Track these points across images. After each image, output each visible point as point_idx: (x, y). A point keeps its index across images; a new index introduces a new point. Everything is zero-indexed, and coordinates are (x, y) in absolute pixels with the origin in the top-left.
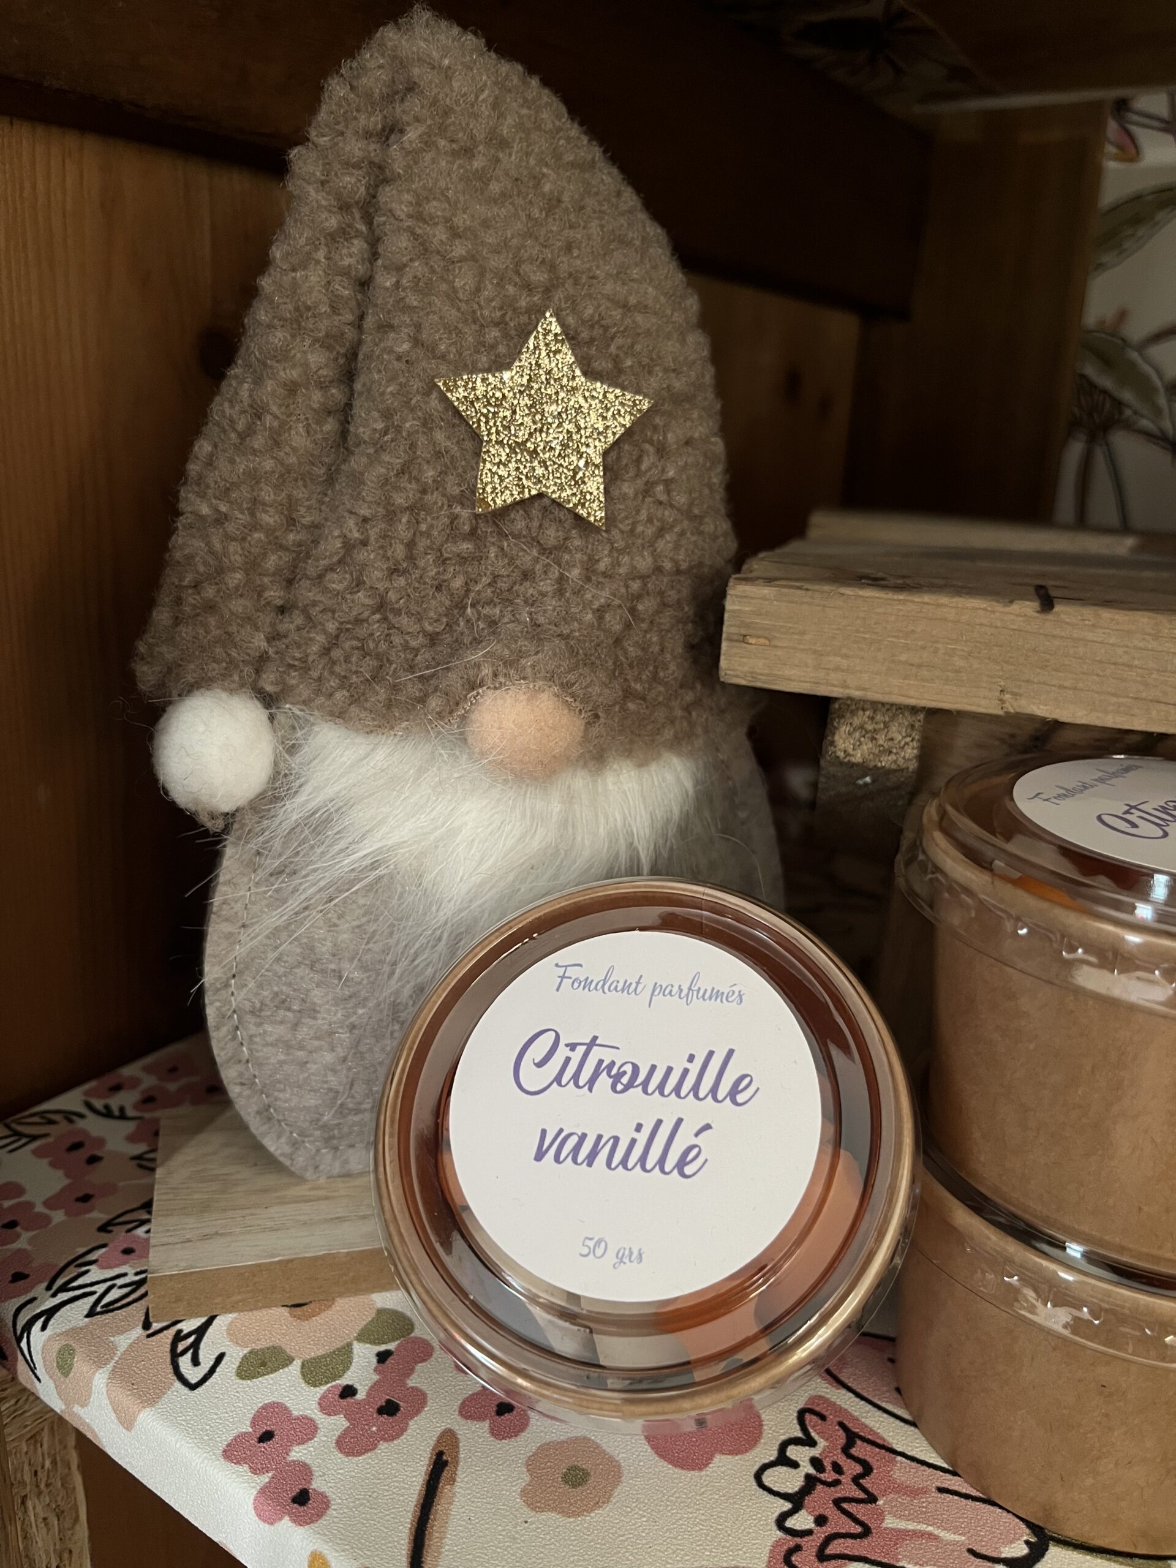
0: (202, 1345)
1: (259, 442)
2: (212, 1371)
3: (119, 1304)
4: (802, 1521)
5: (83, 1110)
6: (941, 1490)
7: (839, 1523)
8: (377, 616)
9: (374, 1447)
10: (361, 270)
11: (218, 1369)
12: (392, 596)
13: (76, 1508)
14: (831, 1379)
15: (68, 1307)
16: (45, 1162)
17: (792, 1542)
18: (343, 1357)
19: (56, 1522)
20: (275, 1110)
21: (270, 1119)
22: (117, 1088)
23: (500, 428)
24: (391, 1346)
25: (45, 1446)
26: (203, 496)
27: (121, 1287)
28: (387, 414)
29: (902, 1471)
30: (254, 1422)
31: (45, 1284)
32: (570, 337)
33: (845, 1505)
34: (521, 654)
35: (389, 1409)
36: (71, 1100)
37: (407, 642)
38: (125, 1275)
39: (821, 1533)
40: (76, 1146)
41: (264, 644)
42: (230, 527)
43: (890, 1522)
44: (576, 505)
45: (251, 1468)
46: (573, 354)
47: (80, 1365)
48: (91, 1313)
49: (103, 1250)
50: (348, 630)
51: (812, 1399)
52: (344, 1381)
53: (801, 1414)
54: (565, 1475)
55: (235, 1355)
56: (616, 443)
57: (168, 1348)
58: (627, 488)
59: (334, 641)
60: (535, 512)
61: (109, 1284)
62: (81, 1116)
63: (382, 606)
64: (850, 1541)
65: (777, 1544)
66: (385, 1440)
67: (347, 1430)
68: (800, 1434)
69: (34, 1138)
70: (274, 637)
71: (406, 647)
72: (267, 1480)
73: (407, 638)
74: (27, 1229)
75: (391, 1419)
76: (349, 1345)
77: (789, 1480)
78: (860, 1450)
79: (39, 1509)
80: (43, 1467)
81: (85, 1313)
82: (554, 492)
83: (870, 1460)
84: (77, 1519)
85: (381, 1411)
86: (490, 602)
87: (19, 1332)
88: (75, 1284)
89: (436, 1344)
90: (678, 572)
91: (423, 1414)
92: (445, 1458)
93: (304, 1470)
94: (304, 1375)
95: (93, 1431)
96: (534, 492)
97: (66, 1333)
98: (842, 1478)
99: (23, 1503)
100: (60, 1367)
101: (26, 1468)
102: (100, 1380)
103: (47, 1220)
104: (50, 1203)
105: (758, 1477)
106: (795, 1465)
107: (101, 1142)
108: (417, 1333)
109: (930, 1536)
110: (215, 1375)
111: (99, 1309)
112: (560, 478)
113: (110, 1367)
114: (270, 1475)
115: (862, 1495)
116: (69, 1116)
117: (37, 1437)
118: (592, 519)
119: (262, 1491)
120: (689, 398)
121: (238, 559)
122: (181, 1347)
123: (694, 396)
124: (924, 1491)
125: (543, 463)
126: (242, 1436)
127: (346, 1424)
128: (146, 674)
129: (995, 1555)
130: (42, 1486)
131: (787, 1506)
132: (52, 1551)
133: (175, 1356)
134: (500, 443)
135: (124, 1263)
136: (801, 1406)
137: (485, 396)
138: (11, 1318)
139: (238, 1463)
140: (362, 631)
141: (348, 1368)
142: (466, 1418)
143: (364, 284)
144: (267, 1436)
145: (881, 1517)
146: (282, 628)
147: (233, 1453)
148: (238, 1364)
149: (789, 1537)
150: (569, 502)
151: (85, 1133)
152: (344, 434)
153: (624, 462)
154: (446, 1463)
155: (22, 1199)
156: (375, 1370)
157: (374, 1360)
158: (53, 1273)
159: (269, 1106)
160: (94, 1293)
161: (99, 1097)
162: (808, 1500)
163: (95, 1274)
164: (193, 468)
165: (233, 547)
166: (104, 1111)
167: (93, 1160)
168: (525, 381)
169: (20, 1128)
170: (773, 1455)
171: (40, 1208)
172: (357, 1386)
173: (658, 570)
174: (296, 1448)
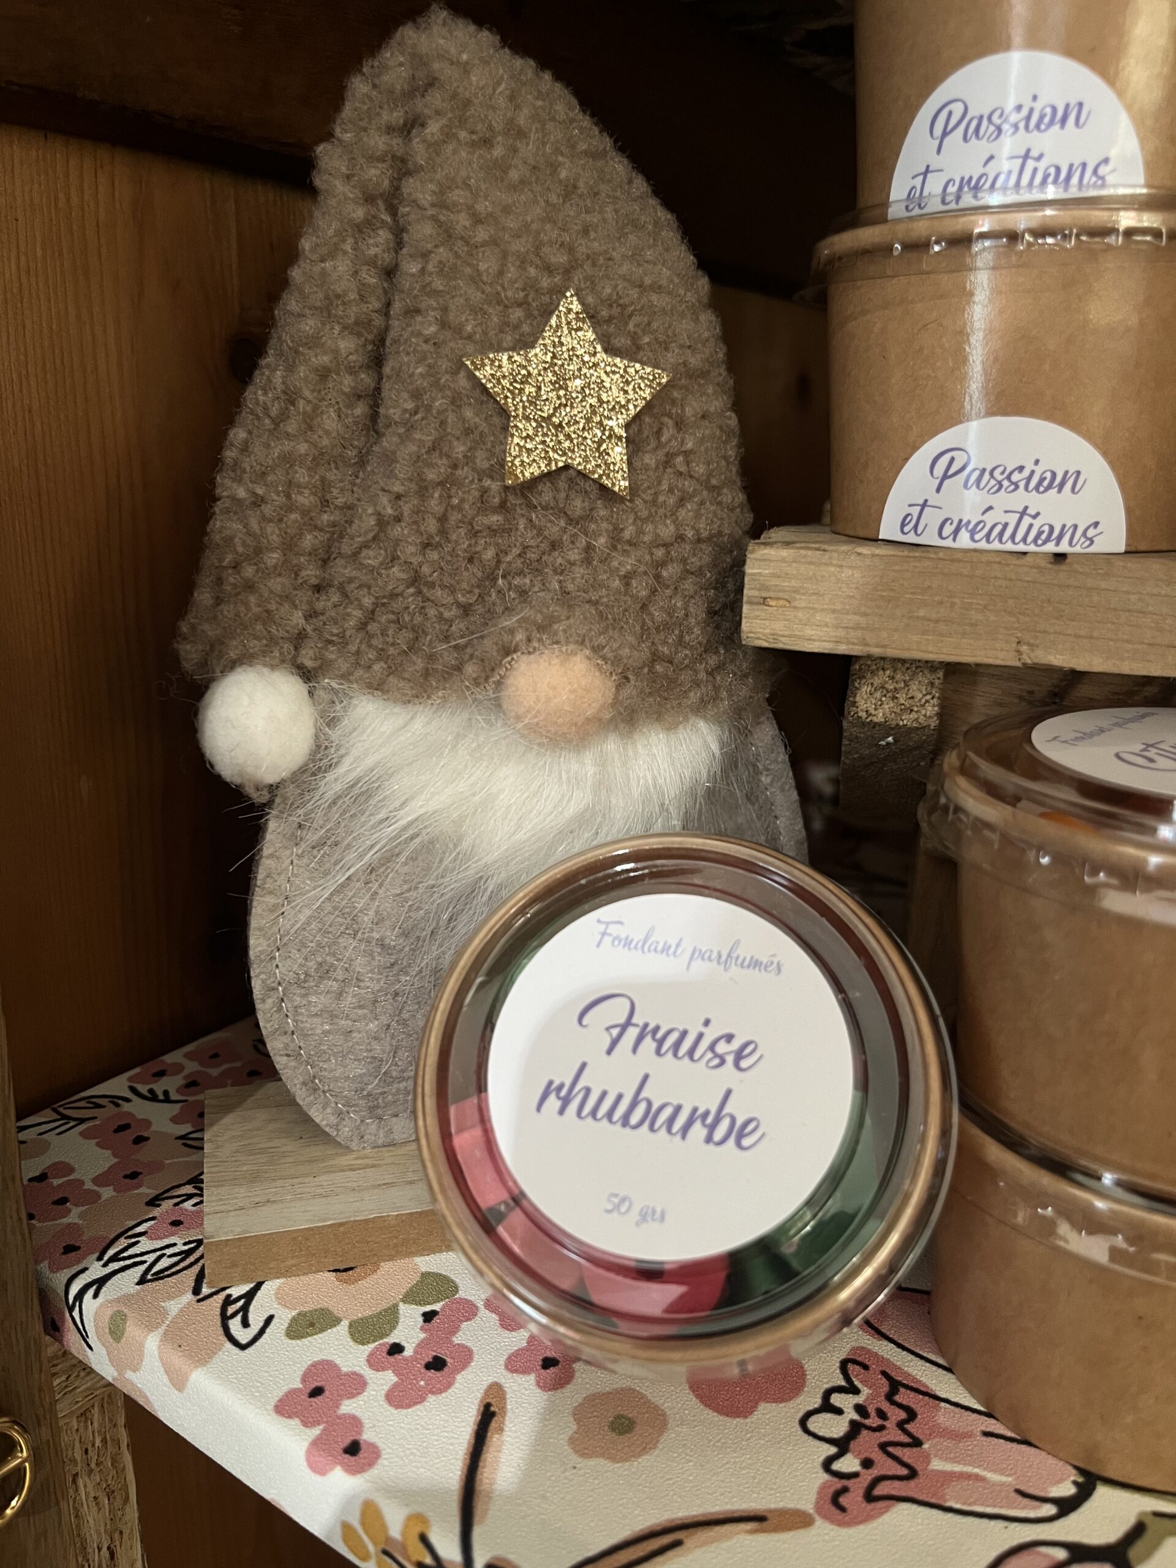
0: (252, 1308)
1: (292, 427)
2: (262, 1331)
3: (169, 1272)
4: (849, 1464)
5: (128, 1094)
6: (987, 1434)
7: (885, 1466)
8: (412, 590)
9: (421, 1399)
10: (387, 258)
11: (268, 1330)
12: (426, 569)
13: (126, 1487)
14: (873, 1332)
15: (119, 1276)
16: (94, 1141)
17: (839, 1484)
18: (390, 1318)
19: (106, 1501)
20: (320, 1081)
21: (315, 1090)
22: (161, 1074)
23: (527, 404)
24: (437, 1307)
25: (96, 1425)
26: (239, 480)
27: (170, 1256)
28: (416, 395)
29: (945, 1416)
30: (304, 1379)
31: (96, 1255)
32: (591, 315)
33: (890, 1449)
34: (552, 620)
35: (437, 1364)
36: (117, 1086)
37: (441, 614)
38: (175, 1245)
39: (868, 1476)
40: (123, 1128)
41: (302, 621)
42: (267, 509)
43: (937, 1465)
44: (601, 476)
45: (302, 1421)
46: (594, 331)
47: (132, 1329)
48: (142, 1281)
49: (152, 1222)
50: (383, 604)
51: (853, 1349)
52: (392, 1339)
53: (844, 1365)
54: (612, 1423)
55: (284, 1317)
56: (637, 416)
57: (218, 1311)
58: (649, 460)
59: (371, 615)
60: (562, 484)
61: (158, 1253)
62: (127, 1100)
63: (416, 580)
64: (897, 1483)
65: (823, 1487)
66: (433, 1393)
67: (395, 1386)
68: (843, 1383)
69: (82, 1121)
70: (311, 615)
71: (441, 618)
72: (318, 1432)
73: (442, 609)
74: (77, 1205)
75: (438, 1374)
76: (396, 1306)
77: (835, 1426)
78: (903, 1397)
79: (90, 1488)
80: (93, 1445)
81: (136, 1281)
82: (579, 464)
83: (913, 1406)
84: (126, 1500)
85: (428, 1366)
86: (521, 573)
87: (71, 1301)
88: (125, 1254)
89: (480, 1304)
90: (699, 540)
91: (469, 1369)
92: (492, 1409)
93: (355, 1422)
94: (352, 1335)
95: (145, 1397)
96: (561, 464)
97: (118, 1300)
98: (887, 1424)
99: (74, 1481)
100: (112, 1333)
101: (77, 1445)
102: (152, 1343)
103: (98, 1196)
104: (99, 1180)
105: (803, 1423)
106: (839, 1411)
107: (147, 1123)
108: (461, 1294)
109: (978, 1478)
110: (265, 1336)
111: (149, 1277)
112: (585, 451)
113: (162, 1330)
114: (321, 1427)
115: (906, 1439)
116: (115, 1100)
117: (88, 1414)
118: (616, 489)
119: (315, 1443)
120: (704, 374)
121: (275, 538)
122: (231, 1310)
123: (709, 372)
124: (968, 1435)
125: (568, 437)
126: (292, 1392)
127: (395, 1379)
128: (189, 653)
129: (1042, 1494)
130: (93, 1465)
131: (833, 1450)
132: (103, 1531)
133: (225, 1319)
134: (527, 418)
135: (173, 1235)
136: (843, 1356)
137: (511, 374)
138: (64, 1288)
139: (290, 1417)
140: (397, 605)
141: (394, 1327)
142: (512, 1371)
143: (390, 273)
144: (317, 1392)
145: (927, 1459)
146: (320, 605)
147: (285, 1408)
148: (286, 1325)
149: (835, 1480)
150: (594, 472)
151: (130, 1114)
152: (374, 416)
153: (646, 433)
154: (493, 1414)
155: (71, 1177)
156: (422, 1329)
157: (421, 1319)
158: (104, 1244)
159: (314, 1077)
160: (145, 1262)
161: (144, 1083)
162: (853, 1445)
163: (145, 1244)
164: (229, 455)
165: (270, 528)
166: (148, 1095)
167: (140, 1140)
168: (548, 359)
169: (68, 1112)
170: (816, 1402)
171: (89, 1185)
172: (403, 1343)
173: (680, 538)
174: (346, 1402)
